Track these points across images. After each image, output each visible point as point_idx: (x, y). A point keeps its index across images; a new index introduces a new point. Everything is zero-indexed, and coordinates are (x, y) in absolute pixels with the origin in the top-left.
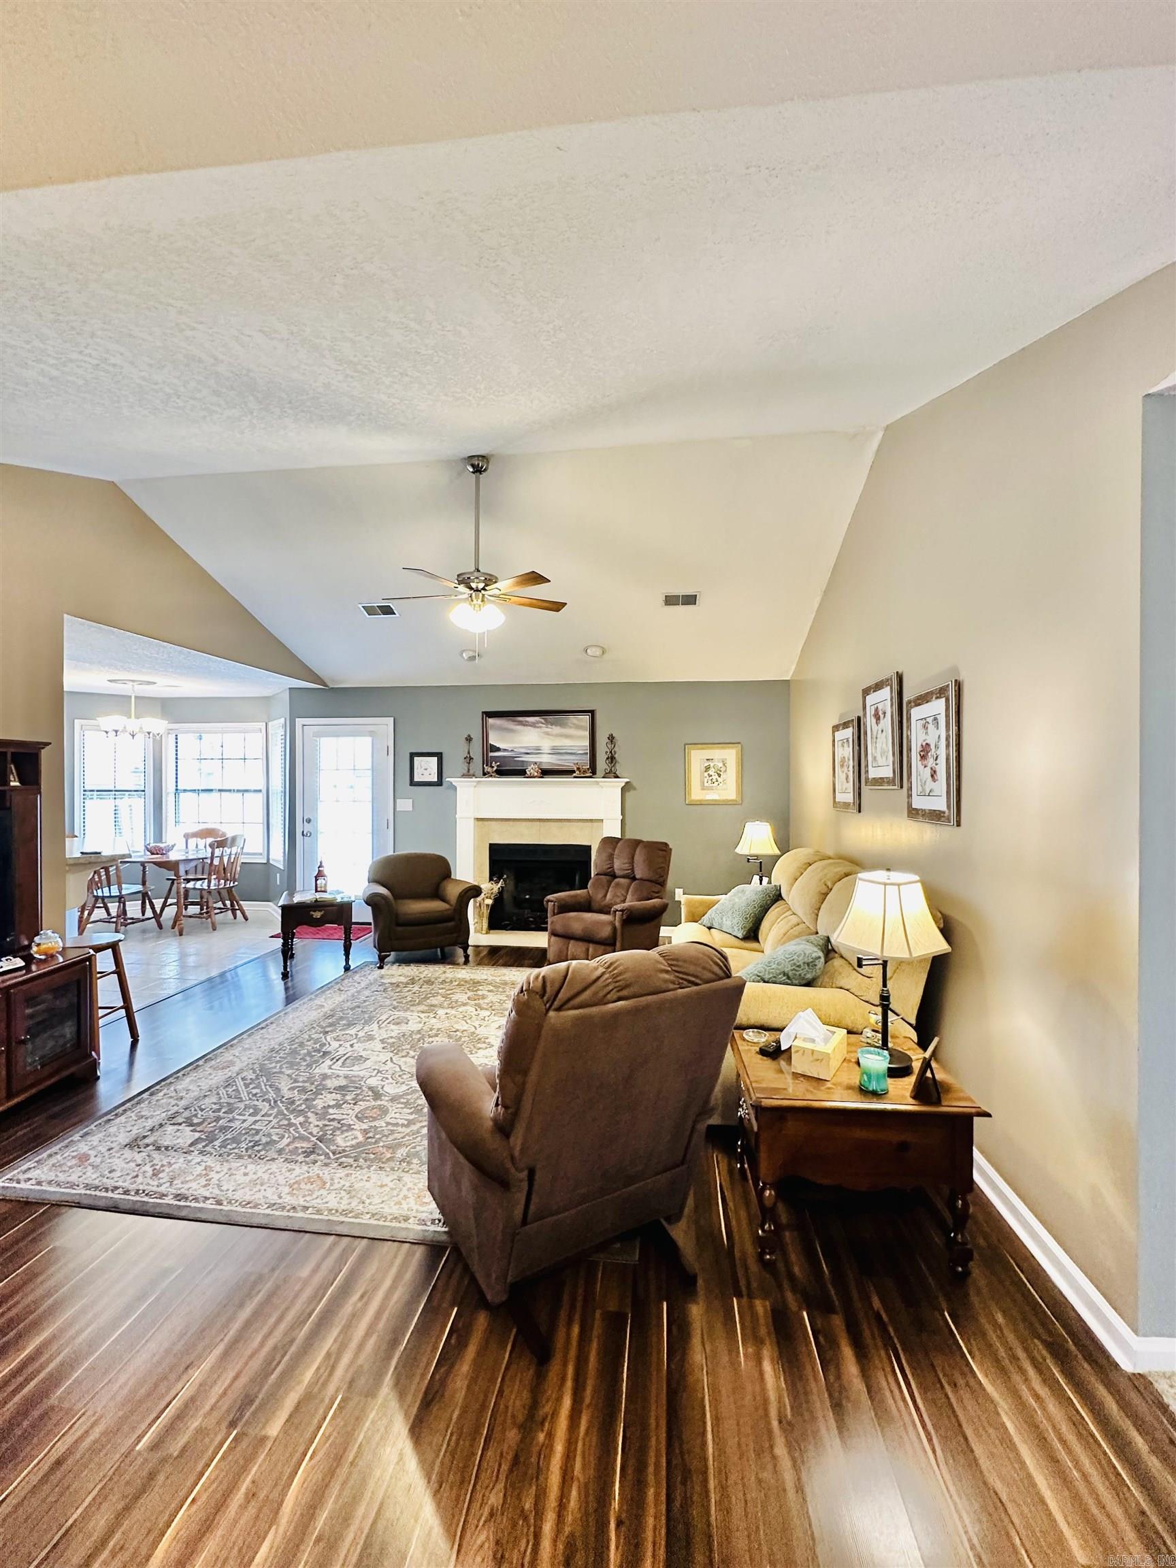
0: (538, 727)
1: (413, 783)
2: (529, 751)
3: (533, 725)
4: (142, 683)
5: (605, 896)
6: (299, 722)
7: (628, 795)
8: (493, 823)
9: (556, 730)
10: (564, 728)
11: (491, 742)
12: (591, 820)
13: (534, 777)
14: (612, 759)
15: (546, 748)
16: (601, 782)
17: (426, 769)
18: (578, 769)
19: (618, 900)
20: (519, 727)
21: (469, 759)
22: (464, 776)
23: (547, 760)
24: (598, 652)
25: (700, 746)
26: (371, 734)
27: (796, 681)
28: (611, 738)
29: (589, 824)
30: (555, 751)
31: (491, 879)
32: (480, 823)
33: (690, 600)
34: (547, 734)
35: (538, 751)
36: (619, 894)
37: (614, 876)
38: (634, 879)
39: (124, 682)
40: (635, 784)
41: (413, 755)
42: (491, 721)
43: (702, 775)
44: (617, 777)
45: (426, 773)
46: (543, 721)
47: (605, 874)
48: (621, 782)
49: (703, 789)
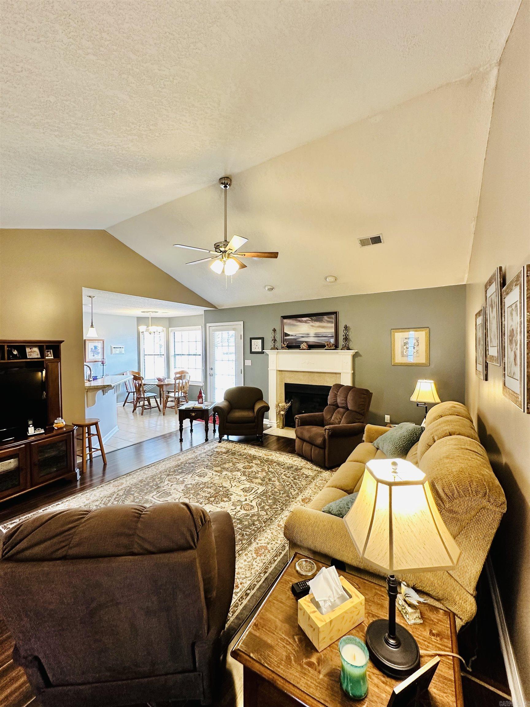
0: (308, 323)
1: (251, 352)
2: (303, 336)
3: (306, 322)
4: (153, 312)
5: (331, 418)
6: (208, 325)
7: (356, 359)
8: (286, 373)
9: (317, 324)
10: (321, 322)
11: (286, 331)
12: (336, 373)
13: (304, 350)
14: (346, 339)
15: (312, 334)
16: (340, 352)
17: (257, 345)
18: (328, 345)
19: (337, 421)
20: (299, 323)
21: (275, 340)
22: (272, 349)
23: (312, 340)
24: (332, 279)
25: (401, 330)
26: (234, 329)
27: (470, 284)
28: (346, 327)
29: (334, 375)
30: (317, 336)
31: (285, 401)
32: (280, 372)
33: (377, 240)
34: (312, 326)
35: (308, 335)
36: (338, 418)
37: (338, 407)
38: (348, 409)
39: (148, 312)
40: (361, 353)
41: (251, 339)
42: (285, 321)
43: (402, 347)
44: (349, 349)
45: (257, 347)
46: (310, 319)
47: (333, 405)
48: (351, 352)
49: (403, 356)
